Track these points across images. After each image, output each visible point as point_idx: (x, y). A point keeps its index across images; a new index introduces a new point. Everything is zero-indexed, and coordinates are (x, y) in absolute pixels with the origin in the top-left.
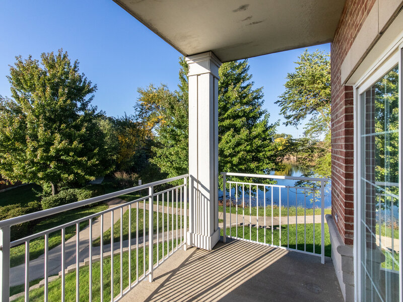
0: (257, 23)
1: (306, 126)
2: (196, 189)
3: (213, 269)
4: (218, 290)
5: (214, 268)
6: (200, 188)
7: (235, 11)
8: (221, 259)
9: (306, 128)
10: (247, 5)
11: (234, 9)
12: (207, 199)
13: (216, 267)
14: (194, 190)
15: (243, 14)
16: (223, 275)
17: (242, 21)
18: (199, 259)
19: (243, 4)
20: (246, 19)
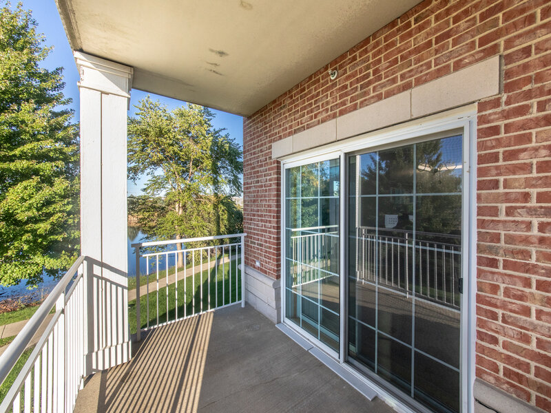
0: (217, 73)
1: (149, 182)
2: (98, 278)
3: (157, 376)
4: (188, 390)
5: (158, 374)
6: (107, 274)
7: (212, 51)
8: (155, 360)
9: (147, 185)
10: (227, 55)
11: (212, 48)
12: (123, 287)
13: (159, 371)
14: (95, 279)
15: (216, 58)
16: (177, 372)
17: (208, 63)
18: (122, 381)
19: (225, 51)
20: (212, 64)
